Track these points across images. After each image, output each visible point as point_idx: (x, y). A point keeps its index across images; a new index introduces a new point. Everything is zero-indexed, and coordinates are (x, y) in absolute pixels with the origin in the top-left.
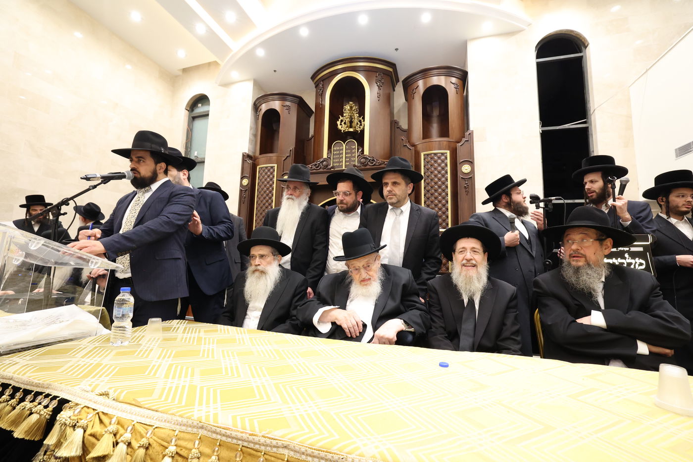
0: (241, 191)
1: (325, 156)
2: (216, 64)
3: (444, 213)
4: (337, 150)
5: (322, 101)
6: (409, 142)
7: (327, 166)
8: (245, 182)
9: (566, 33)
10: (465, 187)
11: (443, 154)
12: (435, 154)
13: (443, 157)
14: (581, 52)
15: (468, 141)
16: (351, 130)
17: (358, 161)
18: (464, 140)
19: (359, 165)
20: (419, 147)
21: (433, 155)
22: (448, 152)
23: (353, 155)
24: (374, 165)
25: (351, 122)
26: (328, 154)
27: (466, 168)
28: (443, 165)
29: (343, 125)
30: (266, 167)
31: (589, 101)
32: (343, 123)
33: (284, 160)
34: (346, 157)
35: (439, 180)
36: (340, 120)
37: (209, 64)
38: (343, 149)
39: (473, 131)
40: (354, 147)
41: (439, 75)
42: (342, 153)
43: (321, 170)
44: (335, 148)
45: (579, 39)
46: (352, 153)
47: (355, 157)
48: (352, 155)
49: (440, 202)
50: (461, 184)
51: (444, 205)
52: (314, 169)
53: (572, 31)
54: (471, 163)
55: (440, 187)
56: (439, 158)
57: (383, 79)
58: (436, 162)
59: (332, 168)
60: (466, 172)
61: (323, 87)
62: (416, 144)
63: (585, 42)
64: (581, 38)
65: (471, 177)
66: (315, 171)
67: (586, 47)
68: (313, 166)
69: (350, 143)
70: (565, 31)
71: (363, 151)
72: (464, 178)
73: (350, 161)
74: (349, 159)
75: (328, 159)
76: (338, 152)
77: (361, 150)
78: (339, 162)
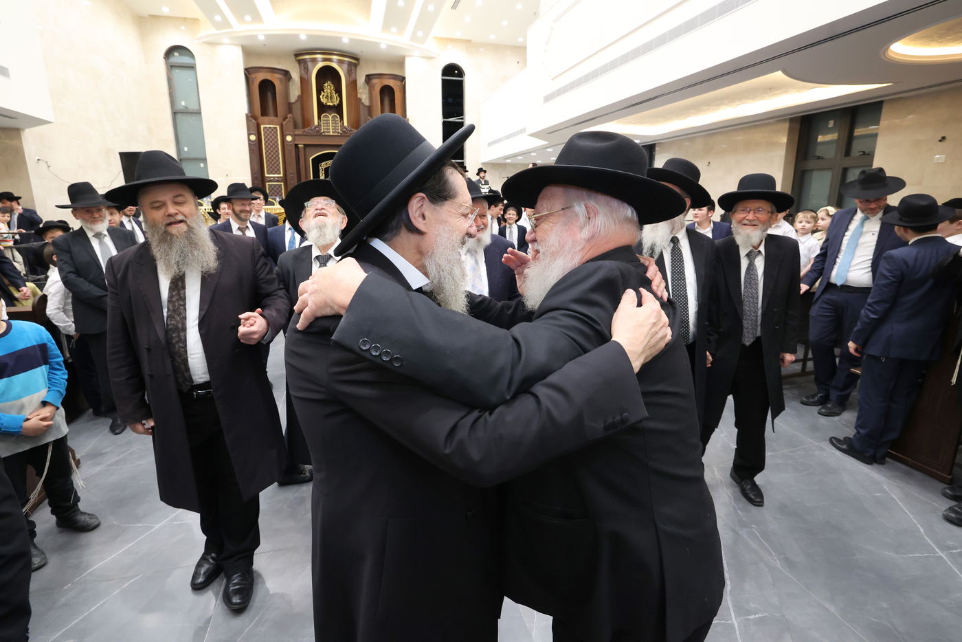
0: (250, 145)
1: (316, 123)
2: (195, 20)
4: (325, 120)
5: (307, 77)
7: (319, 131)
8: (253, 138)
9: (456, 64)
14: (462, 77)
16: (331, 104)
17: (340, 130)
19: (341, 133)
26: (318, 122)
29: (326, 100)
30: (270, 128)
32: (325, 98)
33: (285, 123)
34: (332, 126)
36: (323, 95)
37: (185, 19)
38: (329, 120)
40: (337, 120)
41: (388, 79)
42: (330, 123)
43: (315, 134)
46: (336, 124)
47: (338, 126)
52: (309, 133)
53: (458, 66)
59: (324, 132)
61: (307, 67)
63: (464, 72)
64: (462, 70)
67: (465, 76)
68: (308, 130)
69: (334, 116)
71: (343, 124)
73: (335, 129)
74: (335, 128)
75: (319, 125)
76: (326, 122)
77: (342, 122)
78: (328, 129)
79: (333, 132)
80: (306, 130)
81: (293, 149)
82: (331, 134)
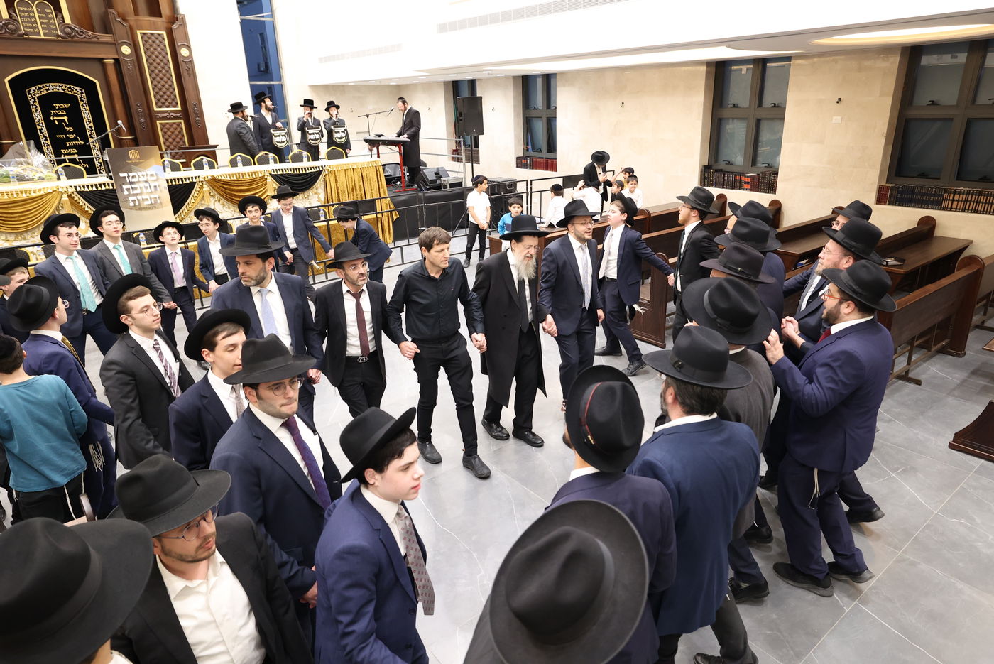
1: (6, 16)
3: (172, 93)
4: (23, 11)
6: (119, 17)
7: (15, 31)
10: (187, 70)
11: (159, 35)
12: (152, 34)
13: (160, 39)
15: (181, 25)
17: (60, 30)
18: (178, 23)
19: (63, 35)
20: (133, 24)
21: (149, 35)
22: (164, 33)
23: (51, 21)
24: (85, 37)
26: (9, 14)
27: (184, 52)
28: (162, 46)
34: (42, 23)
35: (161, 61)
38: (33, 12)
39: (183, 15)
40: (49, 11)
42: (35, 17)
43: (9, 35)
44: (21, 9)
46: (49, 18)
47: (54, 24)
48: (49, 21)
49: (166, 82)
50: (183, 67)
51: (171, 86)
54: (188, 47)
56: (157, 39)
58: (154, 42)
59: (26, 34)
60: (185, 55)
62: (127, 19)
65: (191, 61)
69: (41, 6)
71: (63, 18)
72: (184, 62)
73: (48, 28)
74: (47, 26)
75: (14, 21)
76: (27, 14)
77: (60, 16)
78: (34, 28)
79: (45, 34)
82: (43, 36)
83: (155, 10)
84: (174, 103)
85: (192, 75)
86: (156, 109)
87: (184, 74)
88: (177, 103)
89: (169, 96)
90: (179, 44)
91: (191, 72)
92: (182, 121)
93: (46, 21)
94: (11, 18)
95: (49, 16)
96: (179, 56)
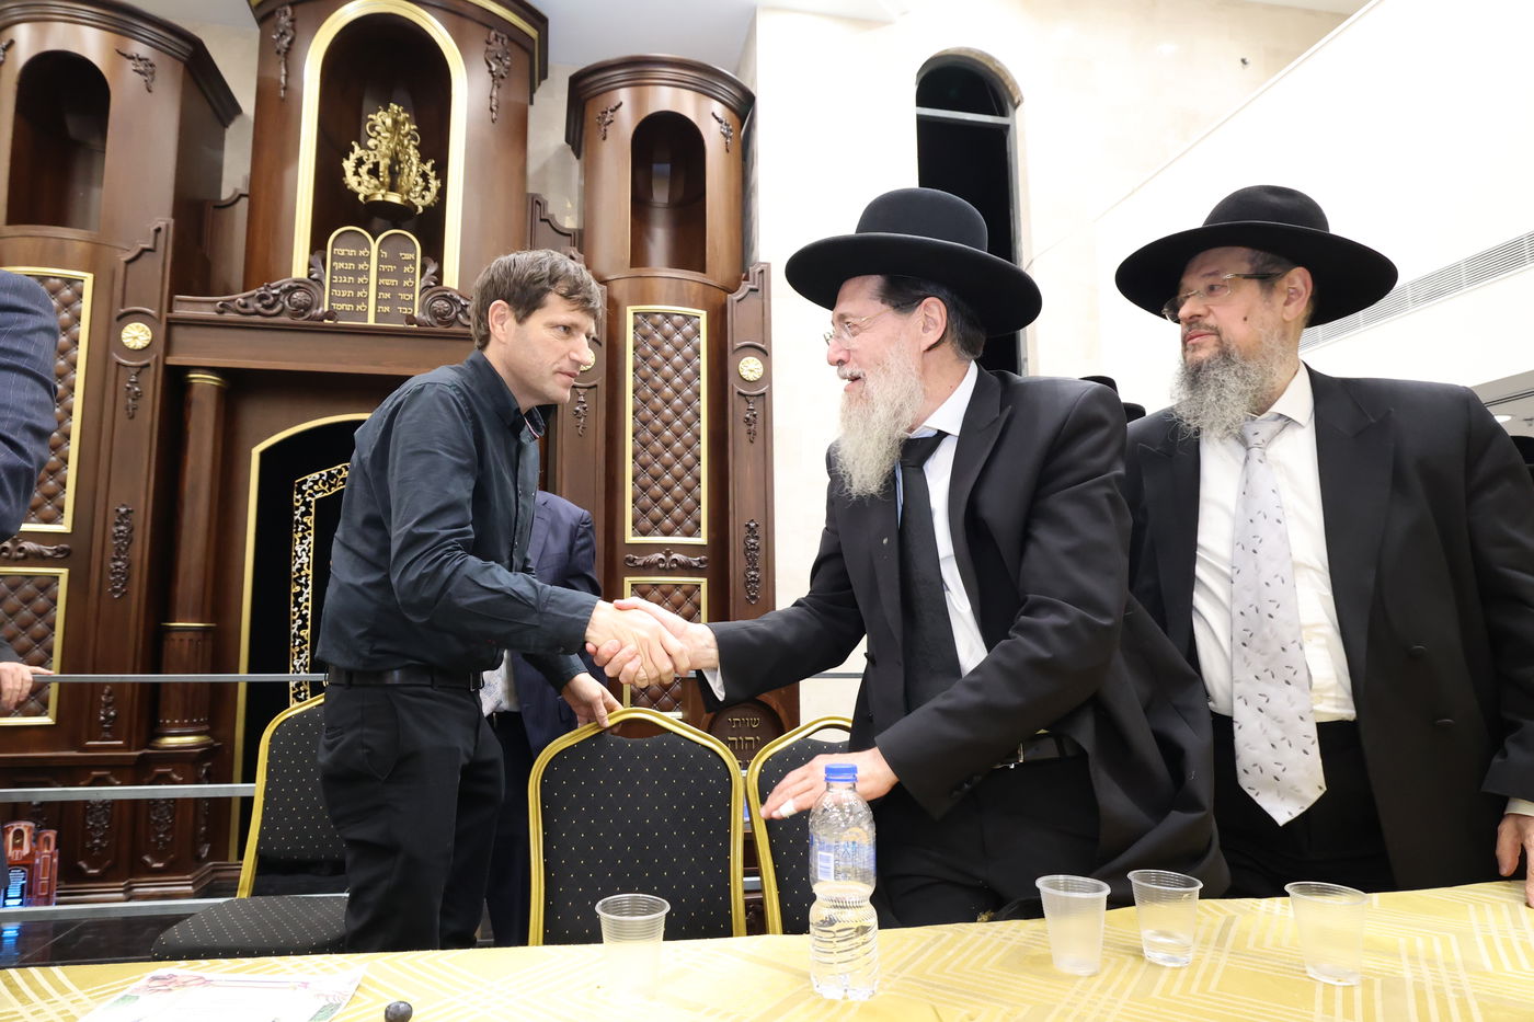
1: (299, 270)
3: (688, 490)
4: (345, 259)
5: (287, 76)
7: (307, 308)
9: (978, 58)
10: (748, 419)
11: (687, 318)
12: (667, 316)
13: (688, 328)
14: (1006, 114)
15: (757, 290)
16: (395, 198)
17: (422, 306)
18: (746, 286)
19: (427, 318)
20: (620, 289)
21: (659, 317)
22: (703, 315)
23: (406, 283)
25: (394, 173)
26: (310, 266)
27: (750, 367)
28: (688, 350)
29: (366, 177)
31: (1020, 238)
32: (363, 170)
33: (128, 262)
34: (379, 288)
35: (677, 392)
36: (353, 157)
38: (368, 259)
39: (769, 265)
40: (408, 256)
41: (679, 84)
42: (367, 272)
43: (288, 320)
44: (341, 252)
45: (1002, 82)
46: (401, 276)
47: (411, 290)
48: (401, 284)
49: (678, 457)
50: (737, 410)
51: (689, 469)
52: (257, 313)
53: (991, 59)
54: (764, 353)
55: (678, 414)
56: (678, 328)
57: (508, 54)
58: (667, 338)
59: (331, 315)
60: (750, 376)
61: (293, 28)
62: (609, 278)
63: (1014, 94)
64: (1007, 83)
65: (764, 394)
66: (258, 318)
67: (1016, 106)
68: (250, 302)
69: (395, 241)
70: (977, 55)
71: (439, 274)
72: (744, 395)
73: (395, 301)
74: (391, 295)
75: (313, 283)
76: (351, 266)
77: (432, 269)
78: (355, 300)
79: (378, 316)
80: (240, 298)
81: (151, 389)
82: (371, 321)
83: (690, 252)
84: (689, 523)
85: (759, 441)
86: (630, 538)
87: (737, 432)
88: (698, 524)
89: (678, 501)
90: (739, 344)
91: (758, 427)
92: (703, 582)
93: (394, 282)
94: (309, 275)
95: (406, 269)
96: (731, 380)
